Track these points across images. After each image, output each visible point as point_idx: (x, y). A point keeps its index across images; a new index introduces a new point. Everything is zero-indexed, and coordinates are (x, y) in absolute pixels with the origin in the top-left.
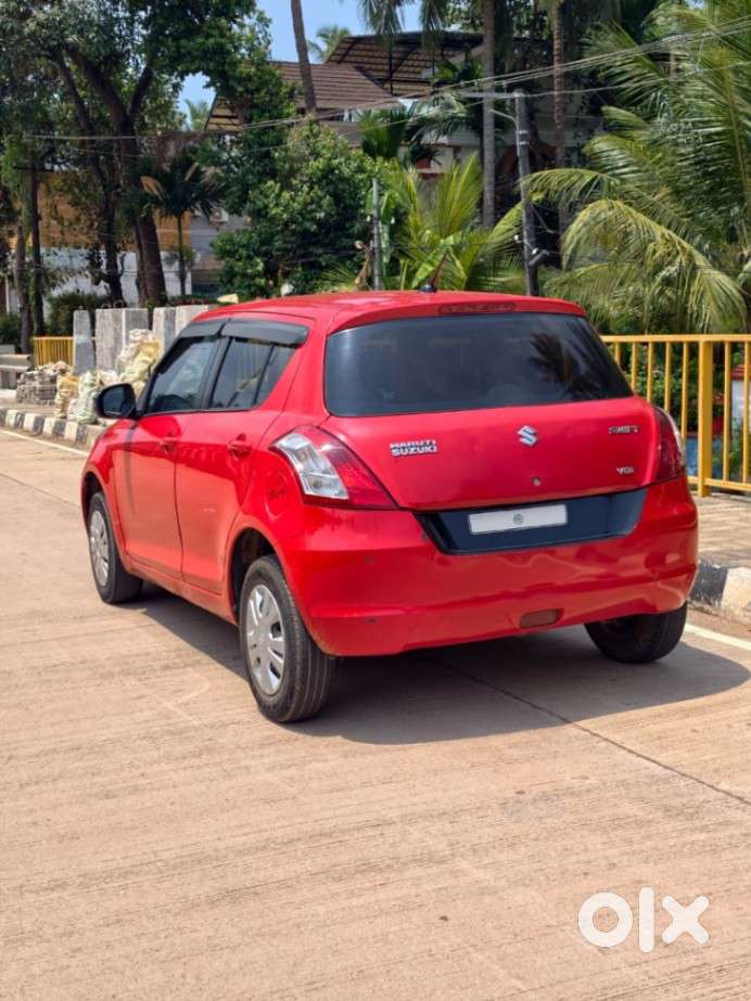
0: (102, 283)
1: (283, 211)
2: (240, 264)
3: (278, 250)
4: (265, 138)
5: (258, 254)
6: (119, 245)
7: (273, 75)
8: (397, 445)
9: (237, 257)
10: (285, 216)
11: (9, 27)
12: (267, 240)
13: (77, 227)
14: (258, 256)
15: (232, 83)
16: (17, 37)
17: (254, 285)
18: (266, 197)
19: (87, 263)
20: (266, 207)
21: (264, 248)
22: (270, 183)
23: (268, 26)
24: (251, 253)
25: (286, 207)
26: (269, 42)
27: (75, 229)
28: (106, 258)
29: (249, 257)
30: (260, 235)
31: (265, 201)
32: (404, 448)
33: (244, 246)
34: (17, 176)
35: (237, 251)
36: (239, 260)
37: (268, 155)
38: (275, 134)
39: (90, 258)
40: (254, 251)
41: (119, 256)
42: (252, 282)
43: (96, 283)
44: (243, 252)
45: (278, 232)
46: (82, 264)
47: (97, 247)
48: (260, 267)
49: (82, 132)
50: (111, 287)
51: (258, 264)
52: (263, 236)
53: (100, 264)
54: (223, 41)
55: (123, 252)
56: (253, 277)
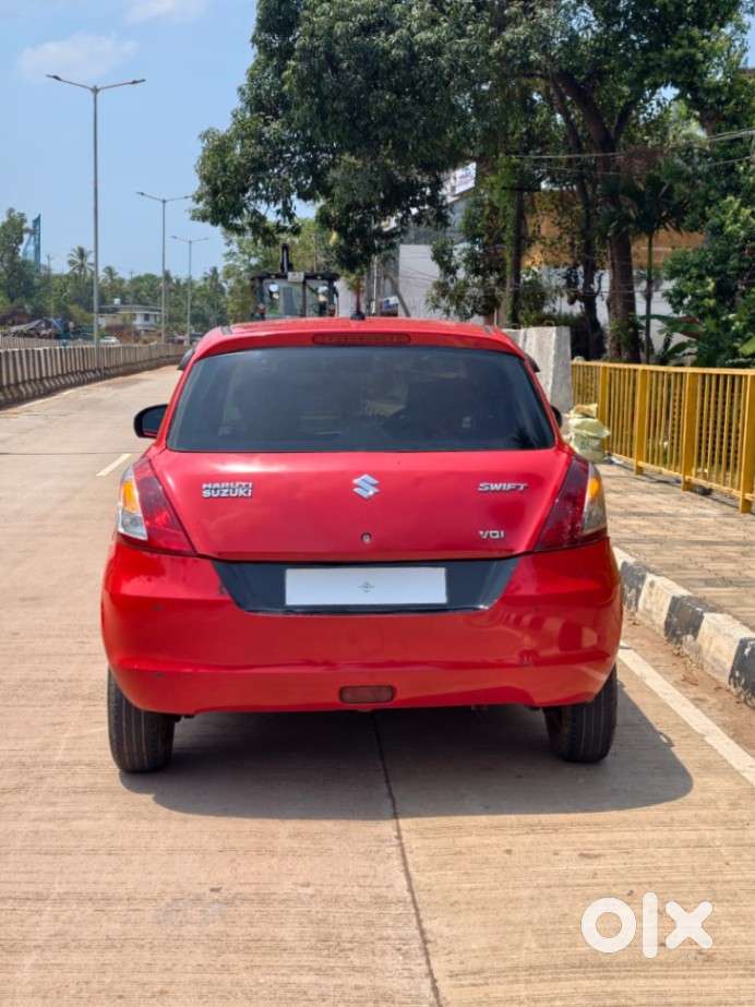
0: (578, 303)
1: (741, 228)
2: (689, 284)
3: (732, 269)
4: (731, 152)
5: (711, 273)
6: (598, 265)
7: (746, 85)
8: (210, 486)
9: (687, 276)
10: (742, 233)
11: (474, 49)
12: (723, 258)
13: (558, 246)
14: (710, 276)
15: (701, 95)
16: (483, 58)
17: (703, 306)
18: (724, 213)
19: (564, 282)
20: (723, 224)
21: (718, 268)
22: (730, 198)
23: (746, 33)
24: (704, 272)
25: (745, 224)
26: (745, 50)
27: (556, 248)
28: (584, 277)
29: (701, 277)
30: (715, 253)
31: (722, 217)
32: (216, 489)
33: (696, 265)
34: (505, 196)
35: (688, 270)
36: (689, 279)
37: (731, 169)
38: (742, 147)
39: (567, 277)
40: (707, 269)
41: (597, 275)
42: (700, 303)
43: (571, 302)
44: (694, 271)
45: (735, 250)
46: (558, 282)
47: (576, 266)
48: (711, 286)
49: (570, 151)
50: (586, 306)
51: (708, 284)
52: (718, 254)
53: (576, 284)
54: (693, 51)
55: (601, 271)
56: (702, 298)
